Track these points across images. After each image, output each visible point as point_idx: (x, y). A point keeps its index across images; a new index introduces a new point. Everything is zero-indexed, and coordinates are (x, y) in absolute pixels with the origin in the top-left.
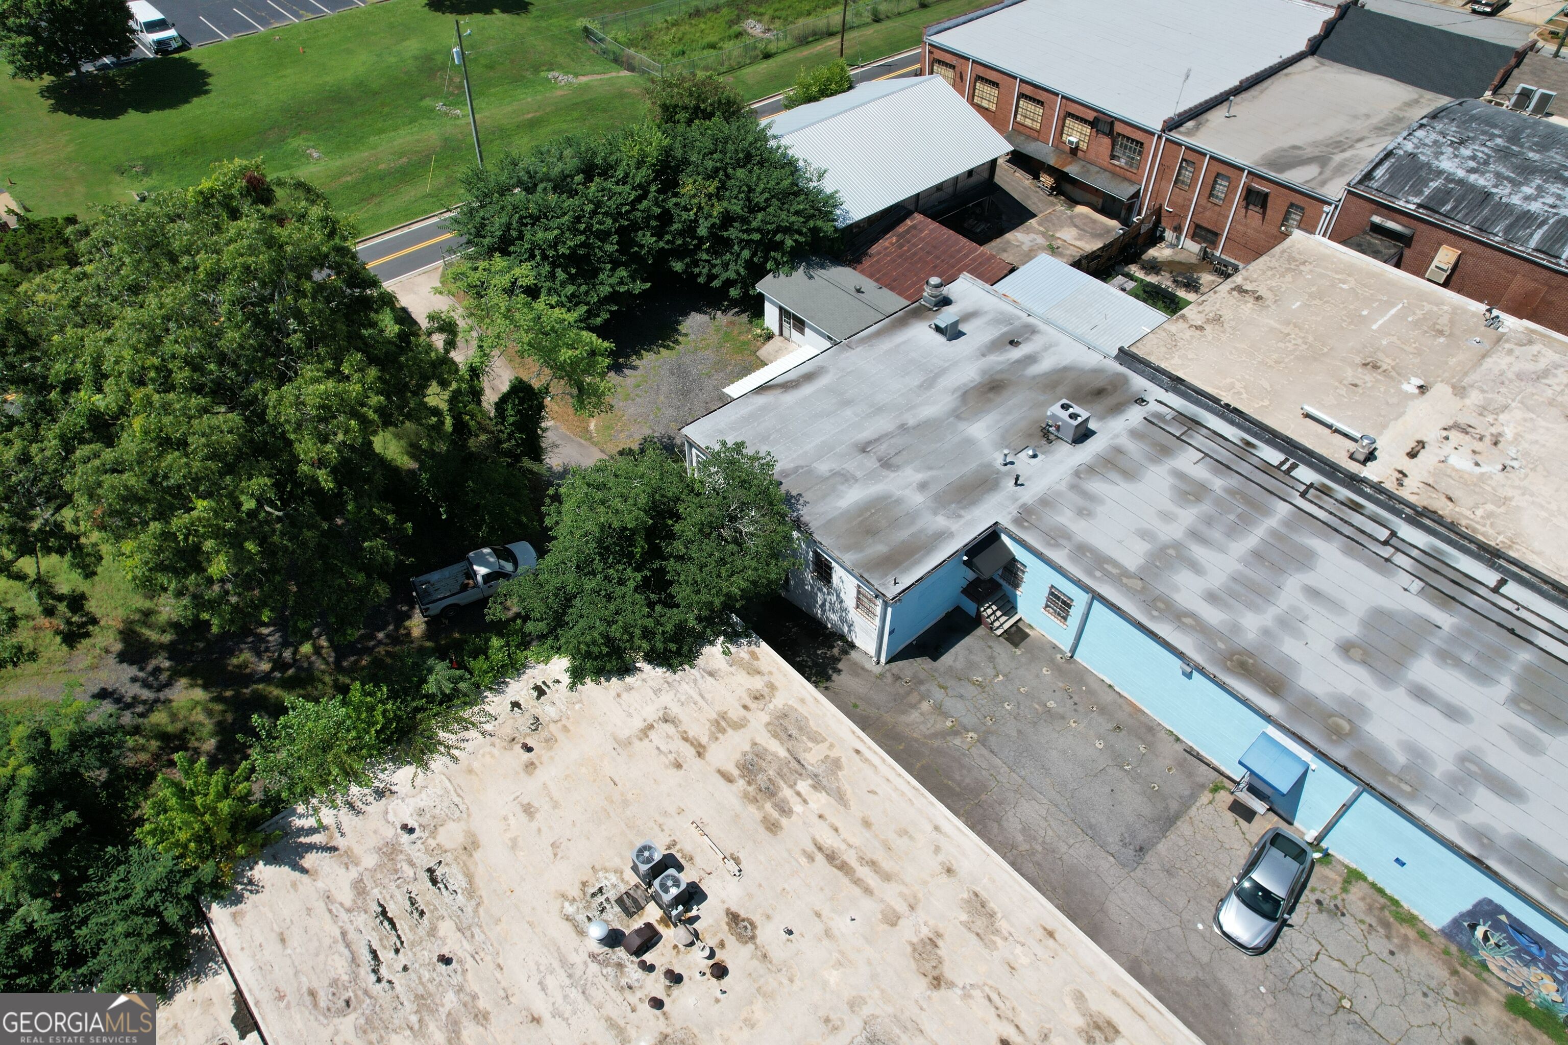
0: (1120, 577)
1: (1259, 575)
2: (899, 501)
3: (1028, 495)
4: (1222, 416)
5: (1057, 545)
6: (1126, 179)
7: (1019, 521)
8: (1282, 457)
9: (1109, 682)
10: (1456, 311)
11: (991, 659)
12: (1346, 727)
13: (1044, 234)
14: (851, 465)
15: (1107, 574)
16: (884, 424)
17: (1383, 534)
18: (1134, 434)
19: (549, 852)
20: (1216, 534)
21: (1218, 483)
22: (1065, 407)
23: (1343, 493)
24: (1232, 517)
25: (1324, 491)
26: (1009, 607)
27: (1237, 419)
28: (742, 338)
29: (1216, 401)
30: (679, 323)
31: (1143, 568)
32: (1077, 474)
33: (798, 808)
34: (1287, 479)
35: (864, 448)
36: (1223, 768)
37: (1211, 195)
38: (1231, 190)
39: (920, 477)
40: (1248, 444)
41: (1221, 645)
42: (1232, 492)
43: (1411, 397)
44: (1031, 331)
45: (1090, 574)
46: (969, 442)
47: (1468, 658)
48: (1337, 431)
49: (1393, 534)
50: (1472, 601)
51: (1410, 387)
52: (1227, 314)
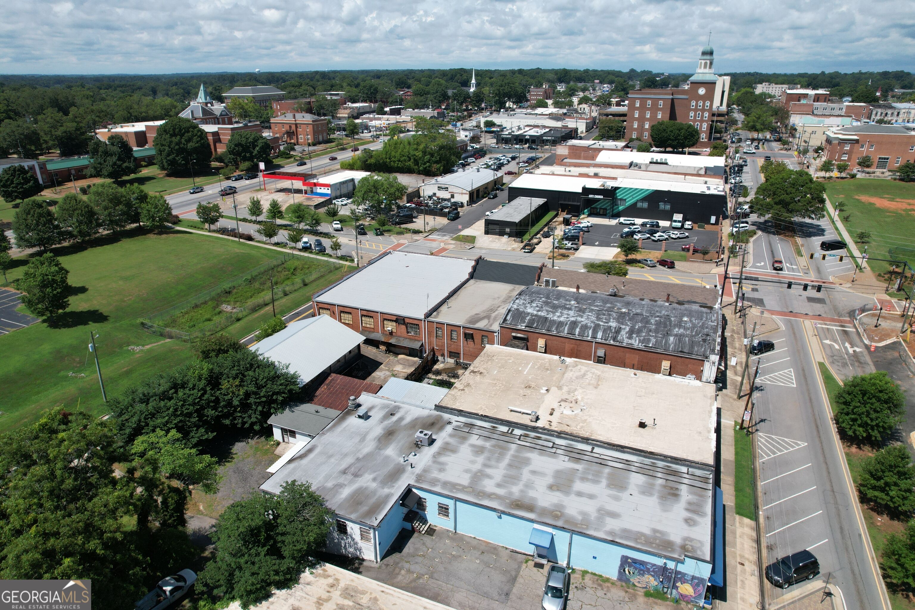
0: (463, 489)
1: (513, 472)
2: (366, 488)
3: (418, 470)
4: (481, 420)
5: (436, 485)
6: (416, 340)
7: (418, 481)
8: (508, 428)
9: (473, 536)
10: (550, 360)
11: (424, 544)
12: (559, 513)
13: (388, 370)
14: (341, 480)
15: (458, 490)
16: (349, 460)
17: (551, 444)
18: (451, 436)
20: (493, 463)
21: (488, 444)
22: (421, 432)
23: (533, 434)
24: (497, 455)
25: (526, 436)
26: (424, 521)
27: (487, 419)
28: (265, 448)
29: (477, 415)
30: (231, 449)
31: (470, 483)
32: (434, 456)
34: (512, 436)
35: (344, 472)
36: (526, 553)
37: (451, 339)
38: (458, 335)
39: (372, 476)
40: (494, 427)
41: (507, 501)
42: (494, 446)
43: (545, 394)
44: (398, 408)
45: (451, 491)
46: (387, 457)
47: (590, 477)
48: (523, 413)
49: (554, 443)
50: (586, 458)
51: (543, 391)
52: (471, 382)
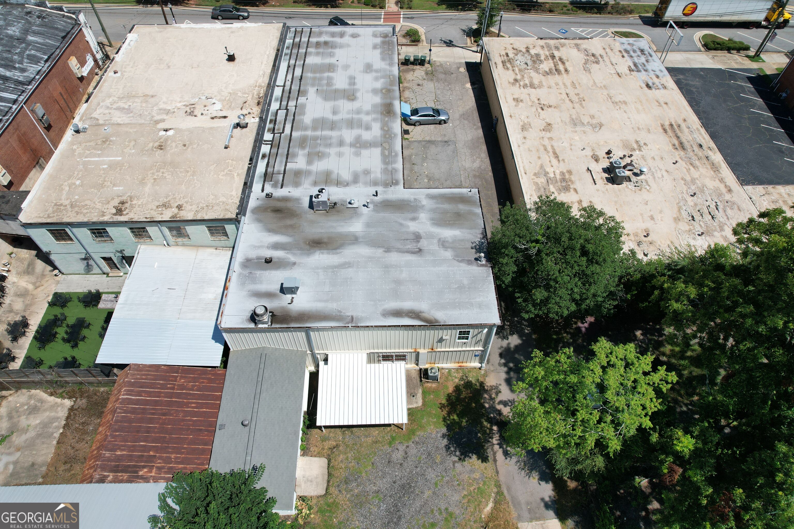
1: (342, 125)
4: (255, 169)
8: (265, 145)
19: (649, 203)
20: (333, 141)
21: (302, 152)
23: (268, 126)
24: (318, 142)
25: (273, 130)
31: (376, 147)
32: (345, 186)
33: (558, 172)
34: (276, 140)
35: (419, 252)
39: (410, 224)
40: (264, 157)
42: (303, 147)
43: (177, 131)
45: (396, 155)
46: (368, 225)
48: (232, 135)
51: (168, 133)
